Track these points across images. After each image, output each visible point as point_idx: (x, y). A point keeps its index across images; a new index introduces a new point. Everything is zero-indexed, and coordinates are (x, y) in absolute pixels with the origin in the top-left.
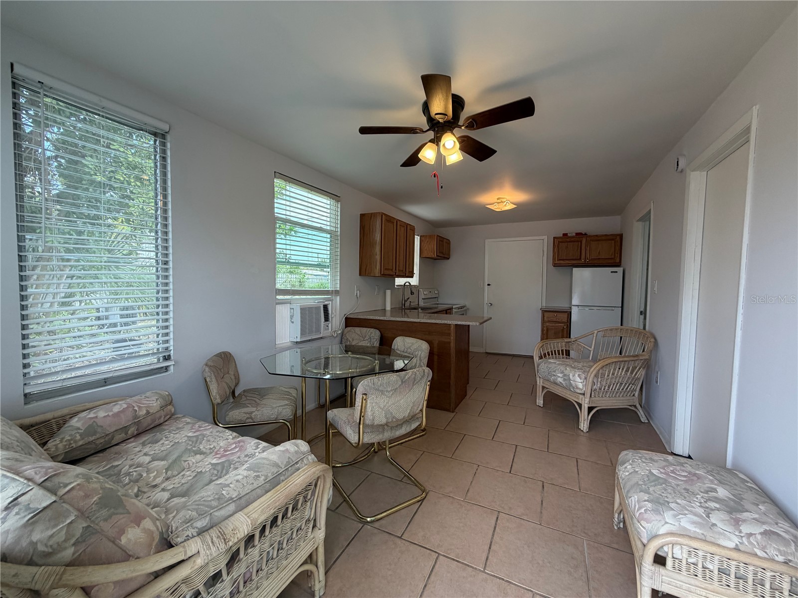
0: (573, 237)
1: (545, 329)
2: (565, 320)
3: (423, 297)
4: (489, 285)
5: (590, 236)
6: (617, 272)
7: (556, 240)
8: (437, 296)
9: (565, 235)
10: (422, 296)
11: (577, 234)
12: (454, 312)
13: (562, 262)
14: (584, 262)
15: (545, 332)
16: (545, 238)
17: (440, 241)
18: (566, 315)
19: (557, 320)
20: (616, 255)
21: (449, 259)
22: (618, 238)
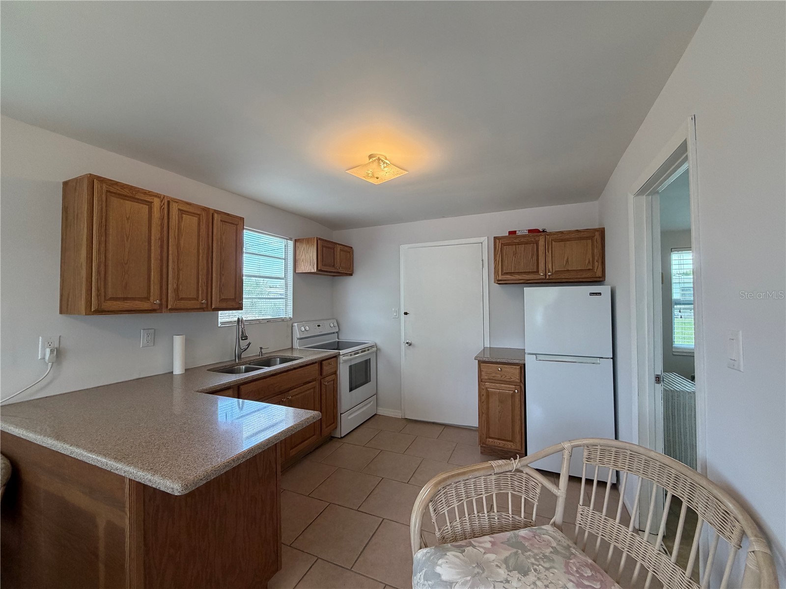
0: (524, 236)
1: (484, 392)
2: (516, 378)
3: (298, 337)
4: (406, 314)
5: (550, 234)
6: (600, 294)
7: (497, 241)
8: (337, 330)
9: (512, 233)
10: (297, 334)
11: (530, 231)
12: (341, 361)
13: (508, 277)
14: (543, 277)
15: (483, 398)
16: (484, 239)
17: (323, 246)
18: (516, 371)
19: (503, 378)
20: (596, 264)
21: (351, 275)
22: (597, 236)
